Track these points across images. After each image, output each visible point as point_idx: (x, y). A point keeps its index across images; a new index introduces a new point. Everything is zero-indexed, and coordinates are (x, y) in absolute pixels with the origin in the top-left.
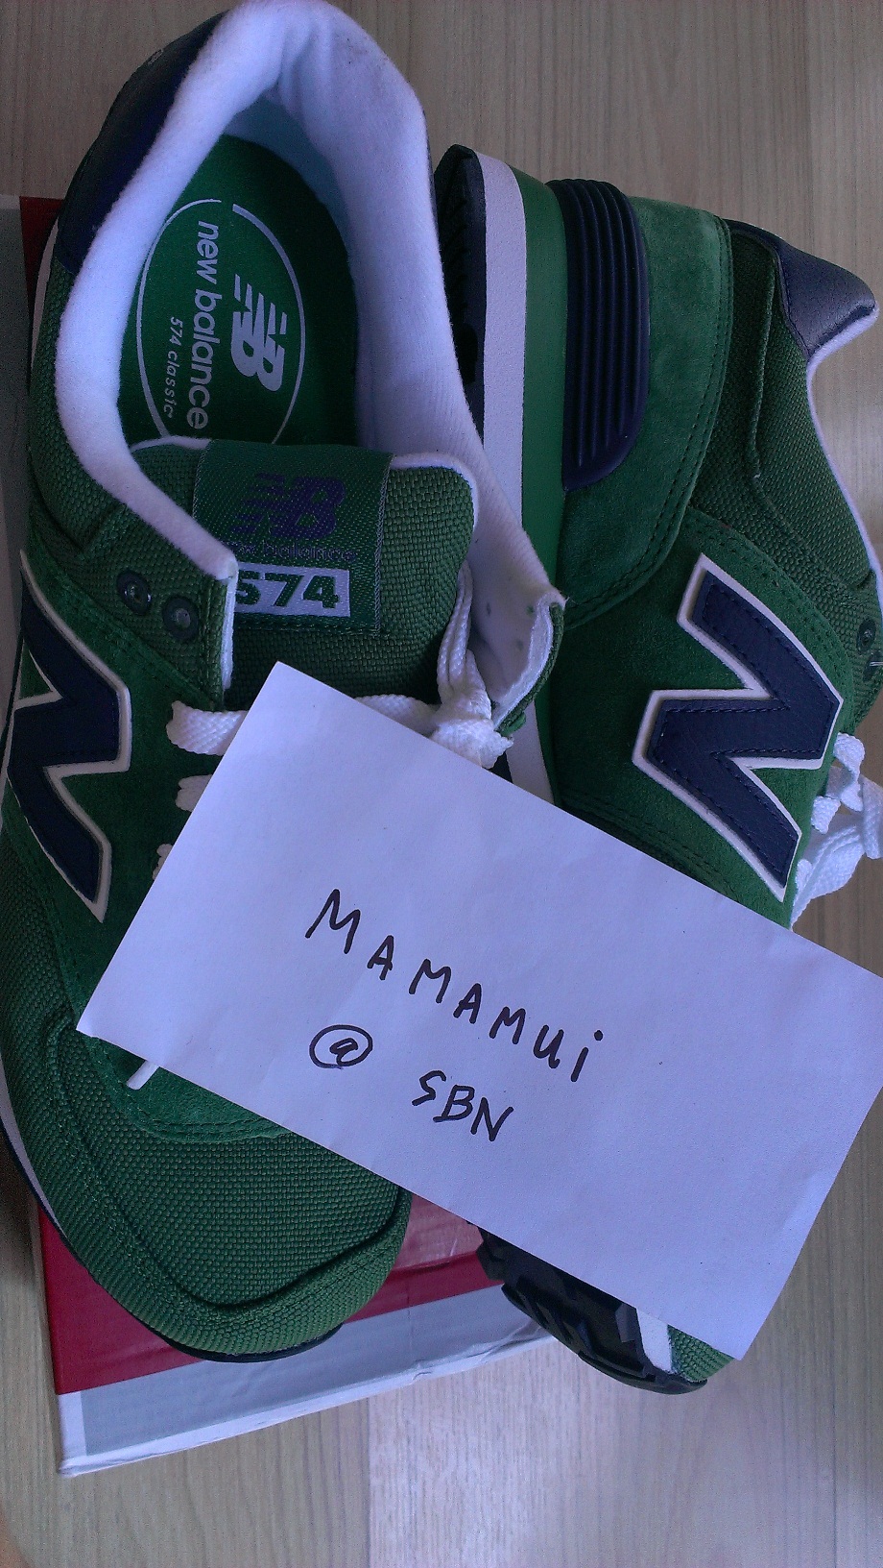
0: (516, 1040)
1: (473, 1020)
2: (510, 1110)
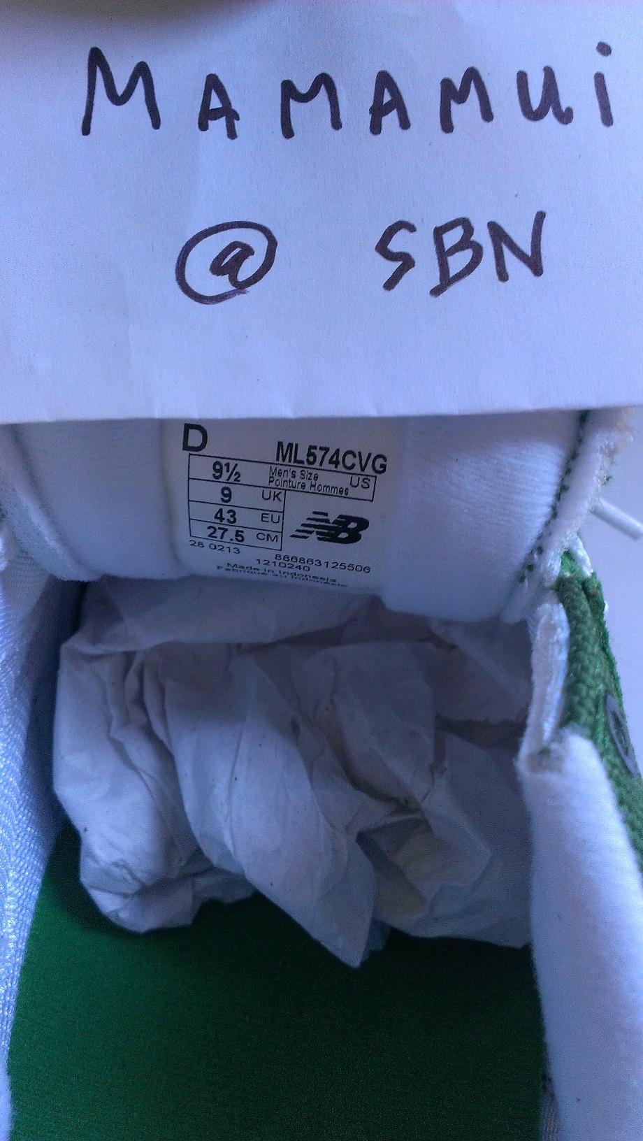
0: (487, 115)
1: (405, 123)
2: (540, 217)
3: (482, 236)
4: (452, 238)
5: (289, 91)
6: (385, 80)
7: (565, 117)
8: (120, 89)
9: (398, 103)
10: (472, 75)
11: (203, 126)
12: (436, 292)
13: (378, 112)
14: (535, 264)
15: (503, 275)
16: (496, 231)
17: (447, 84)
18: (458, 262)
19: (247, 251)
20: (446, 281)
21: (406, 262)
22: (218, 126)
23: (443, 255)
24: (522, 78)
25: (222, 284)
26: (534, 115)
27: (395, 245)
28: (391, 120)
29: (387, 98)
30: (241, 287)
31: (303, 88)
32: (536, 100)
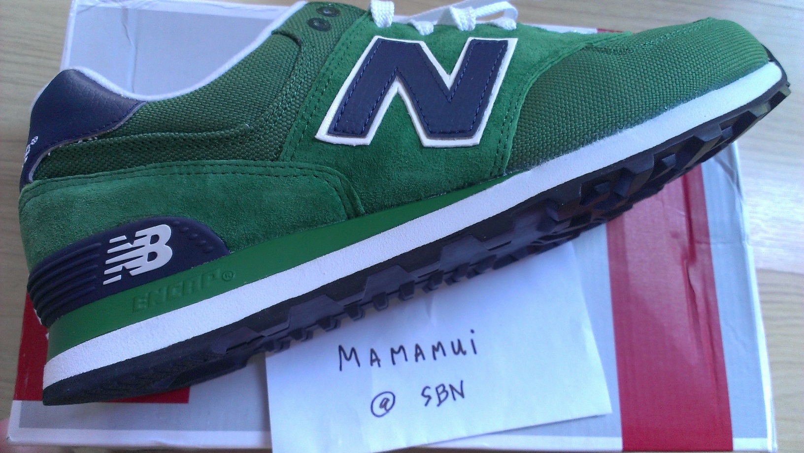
0: (445, 354)
1: (424, 358)
2: (462, 382)
3: (448, 389)
4: (440, 390)
5: (393, 351)
6: (417, 347)
7: (464, 353)
8: (348, 356)
9: (421, 353)
10: (439, 344)
11: (372, 365)
12: (439, 405)
13: (417, 355)
14: (462, 395)
15: (454, 398)
16: (452, 387)
17: (433, 347)
18: (443, 396)
19: (388, 400)
20: (440, 402)
21: (429, 397)
22: (376, 364)
23: (439, 395)
24: (452, 344)
25: (383, 411)
26: (456, 353)
27: (427, 392)
28: (420, 358)
29: (418, 351)
30: (388, 411)
31: (396, 349)
32: (456, 349)
